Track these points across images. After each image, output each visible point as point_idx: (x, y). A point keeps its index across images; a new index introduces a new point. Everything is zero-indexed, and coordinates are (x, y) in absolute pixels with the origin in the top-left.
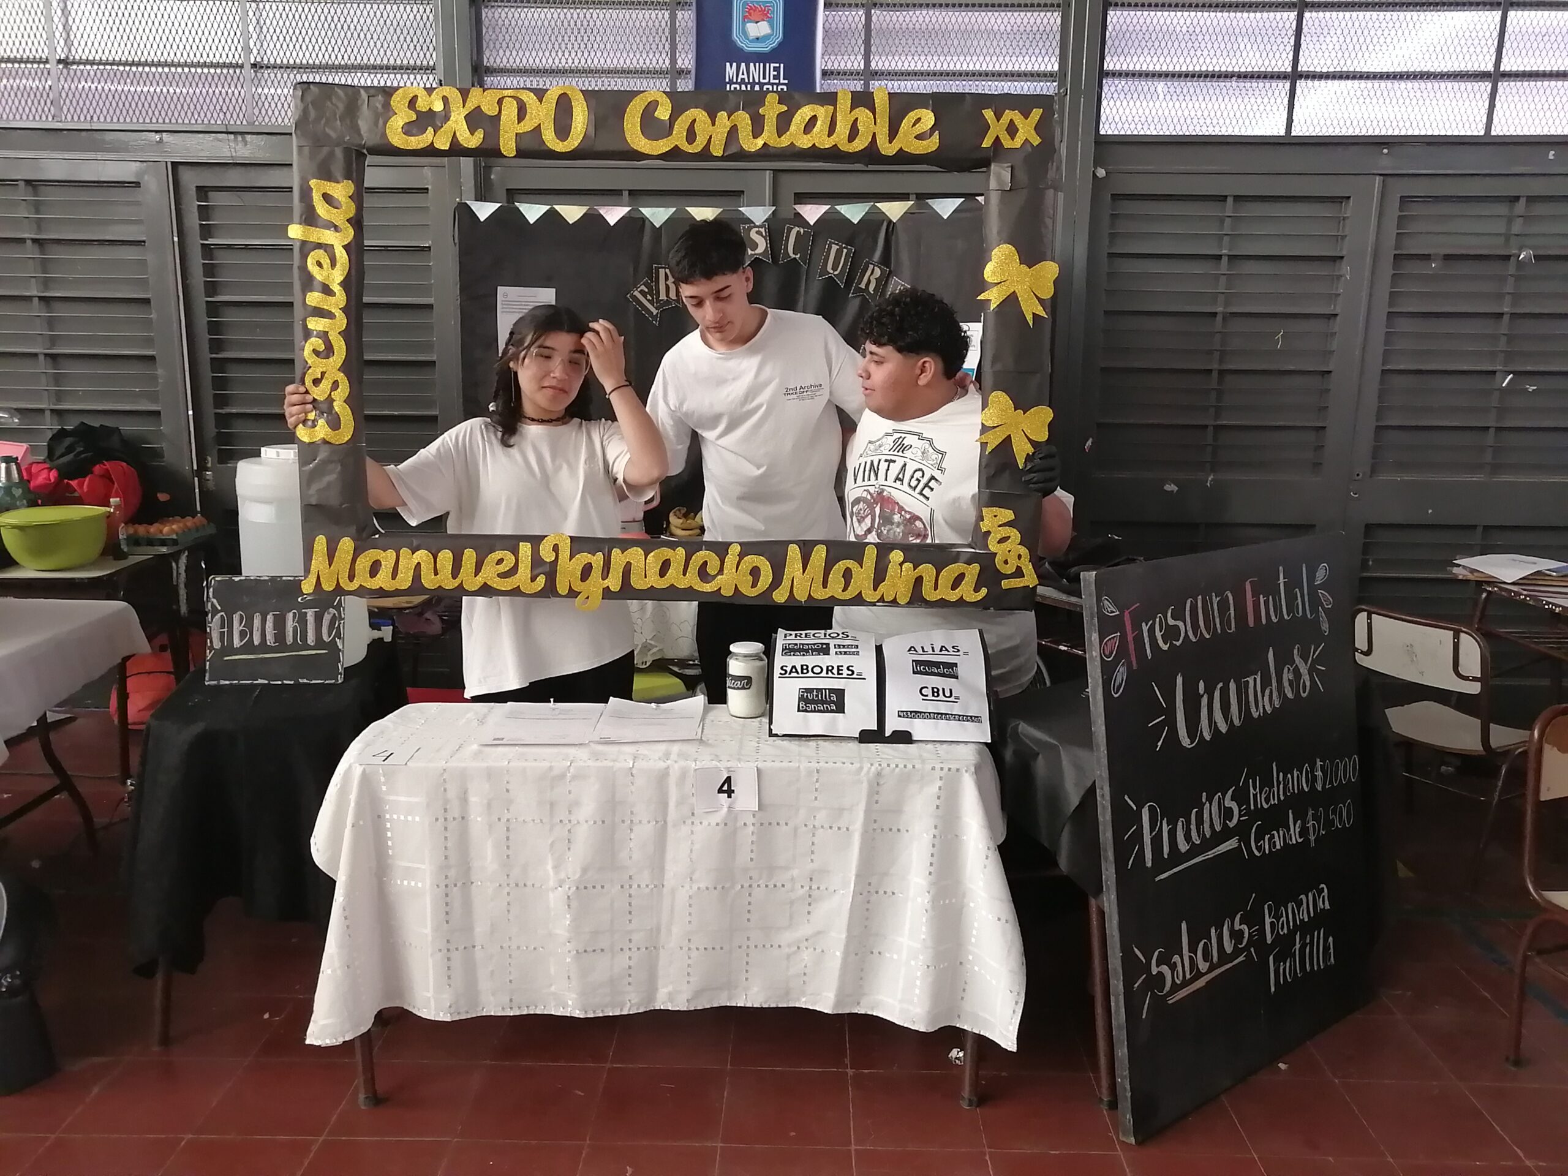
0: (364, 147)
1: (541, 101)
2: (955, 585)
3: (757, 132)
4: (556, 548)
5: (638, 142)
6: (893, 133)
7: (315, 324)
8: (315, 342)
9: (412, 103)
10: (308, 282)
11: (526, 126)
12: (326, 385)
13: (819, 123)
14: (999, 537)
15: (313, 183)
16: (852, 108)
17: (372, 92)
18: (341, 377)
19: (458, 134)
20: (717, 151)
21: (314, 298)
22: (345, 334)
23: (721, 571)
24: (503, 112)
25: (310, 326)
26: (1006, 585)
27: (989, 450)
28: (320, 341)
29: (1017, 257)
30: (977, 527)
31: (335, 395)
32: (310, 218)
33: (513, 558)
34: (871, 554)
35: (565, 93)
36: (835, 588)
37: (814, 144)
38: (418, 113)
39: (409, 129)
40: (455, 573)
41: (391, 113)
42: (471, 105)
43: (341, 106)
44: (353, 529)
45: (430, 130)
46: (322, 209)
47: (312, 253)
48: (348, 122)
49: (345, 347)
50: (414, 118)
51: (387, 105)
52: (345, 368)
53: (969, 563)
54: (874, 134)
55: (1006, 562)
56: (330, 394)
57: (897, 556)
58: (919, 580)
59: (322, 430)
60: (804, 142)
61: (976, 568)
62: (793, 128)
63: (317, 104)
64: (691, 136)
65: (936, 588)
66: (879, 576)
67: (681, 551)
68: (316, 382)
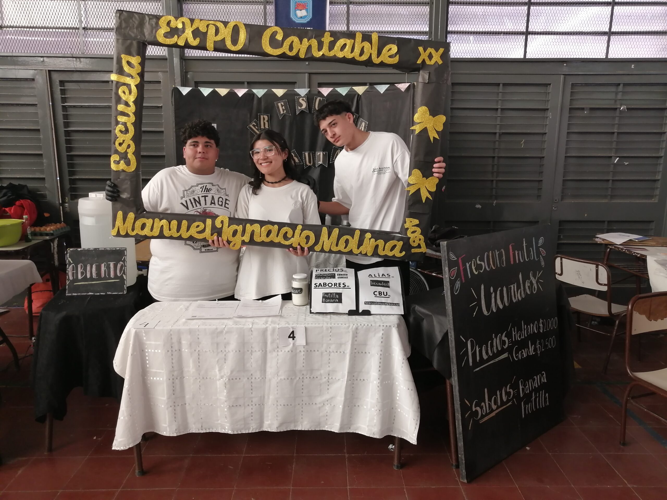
0: (146, 41)
1: (226, 27)
2: (392, 250)
3: (320, 48)
4: (222, 222)
5: (268, 49)
6: (379, 53)
7: (121, 119)
8: (120, 127)
9: (169, 23)
10: (119, 100)
11: (219, 38)
12: (125, 146)
13: (347, 47)
14: (412, 230)
15: (123, 56)
16: (363, 41)
17: (151, 17)
18: (132, 143)
19: (188, 39)
20: (302, 56)
21: (121, 107)
22: (134, 124)
23: (293, 236)
24: (209, 31)
25: (119, 120)
26: (413, 251)
27: (410, 194)
28: (123, 126)
29: (428, 112)
30: (403, 226)
31: (129, 150)
32: (121, 71)
33: (204, 225)
34: (357, 234)
35: (236, 25)
36: (341, 247)
37: (344, 56)
38: (171, 28)
39: (166, 35)
40: (178, 230)
41: (159, 27)
42: (194, 27)
43: (137, 22)
44: (135, 209)
45: (176, 36)
46: (126, 68)
47: (121, 87)
48: (140, 29)
49: (134, 130)
50: (169, 30)
51: (157, 24)
52: (134, 139)
53: (398, 241)
54: (371, 54)
55: (414, 242)
56: (126, 150)
57: (368, 235)
58: (377, 246)
59: (122, 165)
60: (340, 55)
61: (401, 243)
62: (336, 48)
63: (126, 21)
64: (291, 48)
65: (384, 250)
66: (360, 243)
67: (276, 227)
68: (120, 144)
